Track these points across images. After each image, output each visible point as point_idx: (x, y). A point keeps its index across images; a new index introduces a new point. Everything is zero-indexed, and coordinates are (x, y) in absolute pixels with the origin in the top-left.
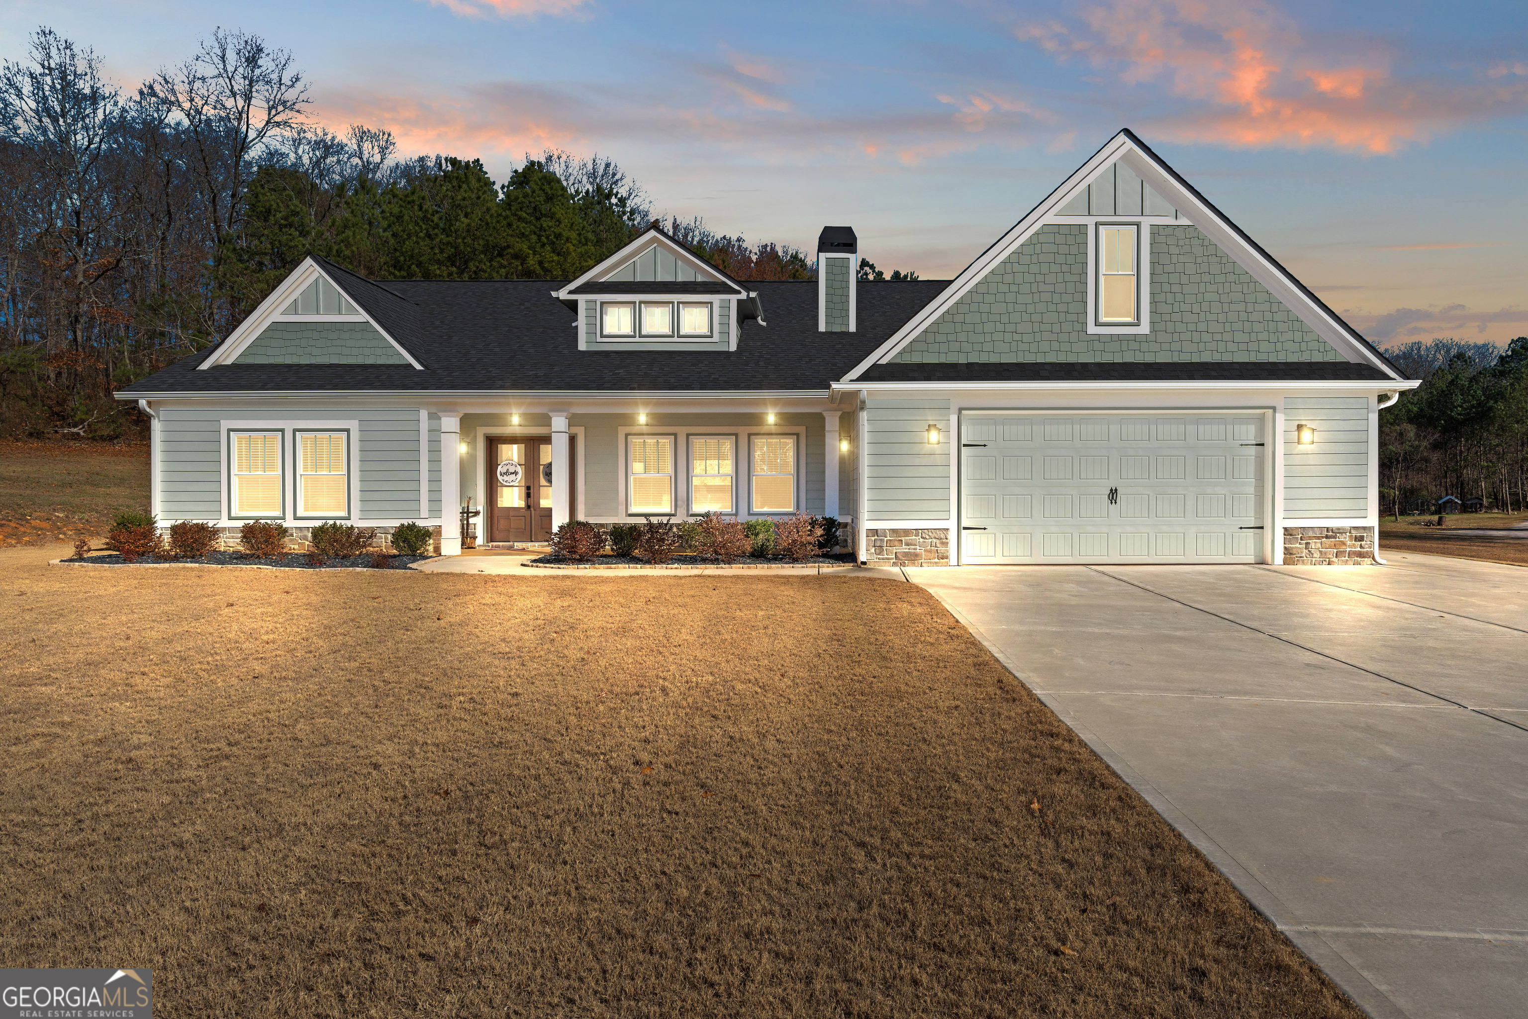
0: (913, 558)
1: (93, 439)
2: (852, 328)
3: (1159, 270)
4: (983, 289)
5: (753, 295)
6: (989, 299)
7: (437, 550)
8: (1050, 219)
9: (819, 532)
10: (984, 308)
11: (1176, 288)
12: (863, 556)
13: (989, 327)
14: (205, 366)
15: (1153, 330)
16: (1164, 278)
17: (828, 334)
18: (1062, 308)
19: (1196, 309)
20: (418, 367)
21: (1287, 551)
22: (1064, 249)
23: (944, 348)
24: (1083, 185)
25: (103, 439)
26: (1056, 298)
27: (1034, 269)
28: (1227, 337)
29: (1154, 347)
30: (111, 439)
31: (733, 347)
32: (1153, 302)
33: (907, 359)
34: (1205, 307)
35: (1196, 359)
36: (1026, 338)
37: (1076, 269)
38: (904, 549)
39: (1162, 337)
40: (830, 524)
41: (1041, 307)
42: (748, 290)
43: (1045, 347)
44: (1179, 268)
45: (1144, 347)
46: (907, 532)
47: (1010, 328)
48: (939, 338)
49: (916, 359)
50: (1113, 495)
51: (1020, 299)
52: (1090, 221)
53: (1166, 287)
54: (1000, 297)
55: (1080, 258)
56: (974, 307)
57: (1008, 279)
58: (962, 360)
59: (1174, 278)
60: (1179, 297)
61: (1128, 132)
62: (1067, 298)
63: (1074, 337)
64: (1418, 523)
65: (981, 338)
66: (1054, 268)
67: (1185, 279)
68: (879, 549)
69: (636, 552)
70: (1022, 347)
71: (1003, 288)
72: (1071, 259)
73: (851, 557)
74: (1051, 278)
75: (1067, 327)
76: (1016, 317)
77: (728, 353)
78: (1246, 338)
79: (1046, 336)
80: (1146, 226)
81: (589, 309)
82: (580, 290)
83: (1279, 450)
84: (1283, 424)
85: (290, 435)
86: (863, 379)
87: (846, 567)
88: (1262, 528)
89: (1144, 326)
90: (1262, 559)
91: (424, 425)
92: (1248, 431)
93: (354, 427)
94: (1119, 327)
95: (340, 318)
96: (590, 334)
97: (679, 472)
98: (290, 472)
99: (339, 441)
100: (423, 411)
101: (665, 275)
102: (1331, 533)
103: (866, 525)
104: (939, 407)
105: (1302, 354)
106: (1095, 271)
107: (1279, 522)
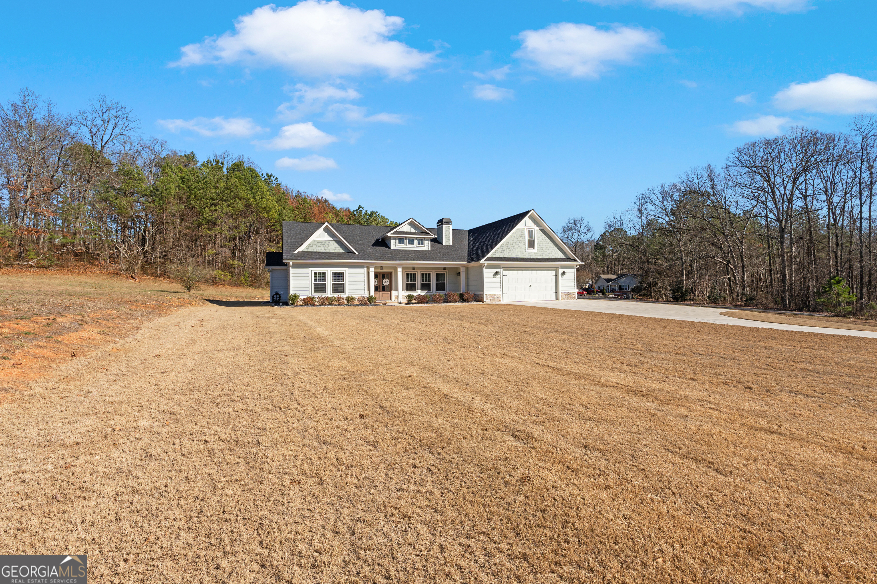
0: (494, 301)
2: (451, 244)
3: (539, 239)
6: (507, 243)
8: (518, 227)
10: (505, 245)
12: (485, 300)
14: (296, 252)
16: (540, 241)
17: (445, 246)
18: (521, 247)
19: (545, 247)
20: (357, 253)
21: (561, 297)
22: (521, 233)
23: (499, 254)
24: (524, 220)
27: (516, 237)
28: (550, 253)
29: (538, 255)
31: (430, 250)
32: (538, 245)
33: (493, 256)
35: (545, 257)
36: (515, 252)
37: (523, 237)
38: (493, 298)
39: (539, 252)
40: (472, 294)
41: (517, 246)
43: (518, 254)
44: (543, 239)
45: (536, 255)
46: (494, 294)
47: (511, 250)
48: (499, 252)
49: (495, 256)
50: (531, 286)
51: (513, 244)
52: (526, 228)
53: (540, 243)
54: (509, 243)
55: (524, 235)
57: (511, 239)
59: (542, 241)
60: (542, 244)
62: (521, 244)
63: (523, 252)
65: (507, 252)
66: (519, 237)
68: (488, 298)
70: (514, 254)
71: (510, 241)
73: (482, 301)
74: (519, 239)
75: (521, 250)
76: (512, 247)
77: (428, 251)
78: (553, 253)
79: (518, 252)
80: (536, 229)
81: (394, 238)
82: (393, 233)
83: (560, 276)
84: (561, 271)
85: (329, 272)
86: (485, 260)
87: (481, 303)
88: (557, 293)
89: (536, 251)
90: (557, 299)
91: (366, 269)
92: (554, 273)
93: (347, 269)
94: (531, 250)
95: (332, 239)
96: (394, 245)
97: (418, 282)
98: (329, 282)
99: (342, 274)
100: (366, 266)
101: (413, 230)
102: (569, 294)
103: (485, 293)
104: (498, 267)
105: (563, 257)
106: (527, 239)
107: (561, 291)
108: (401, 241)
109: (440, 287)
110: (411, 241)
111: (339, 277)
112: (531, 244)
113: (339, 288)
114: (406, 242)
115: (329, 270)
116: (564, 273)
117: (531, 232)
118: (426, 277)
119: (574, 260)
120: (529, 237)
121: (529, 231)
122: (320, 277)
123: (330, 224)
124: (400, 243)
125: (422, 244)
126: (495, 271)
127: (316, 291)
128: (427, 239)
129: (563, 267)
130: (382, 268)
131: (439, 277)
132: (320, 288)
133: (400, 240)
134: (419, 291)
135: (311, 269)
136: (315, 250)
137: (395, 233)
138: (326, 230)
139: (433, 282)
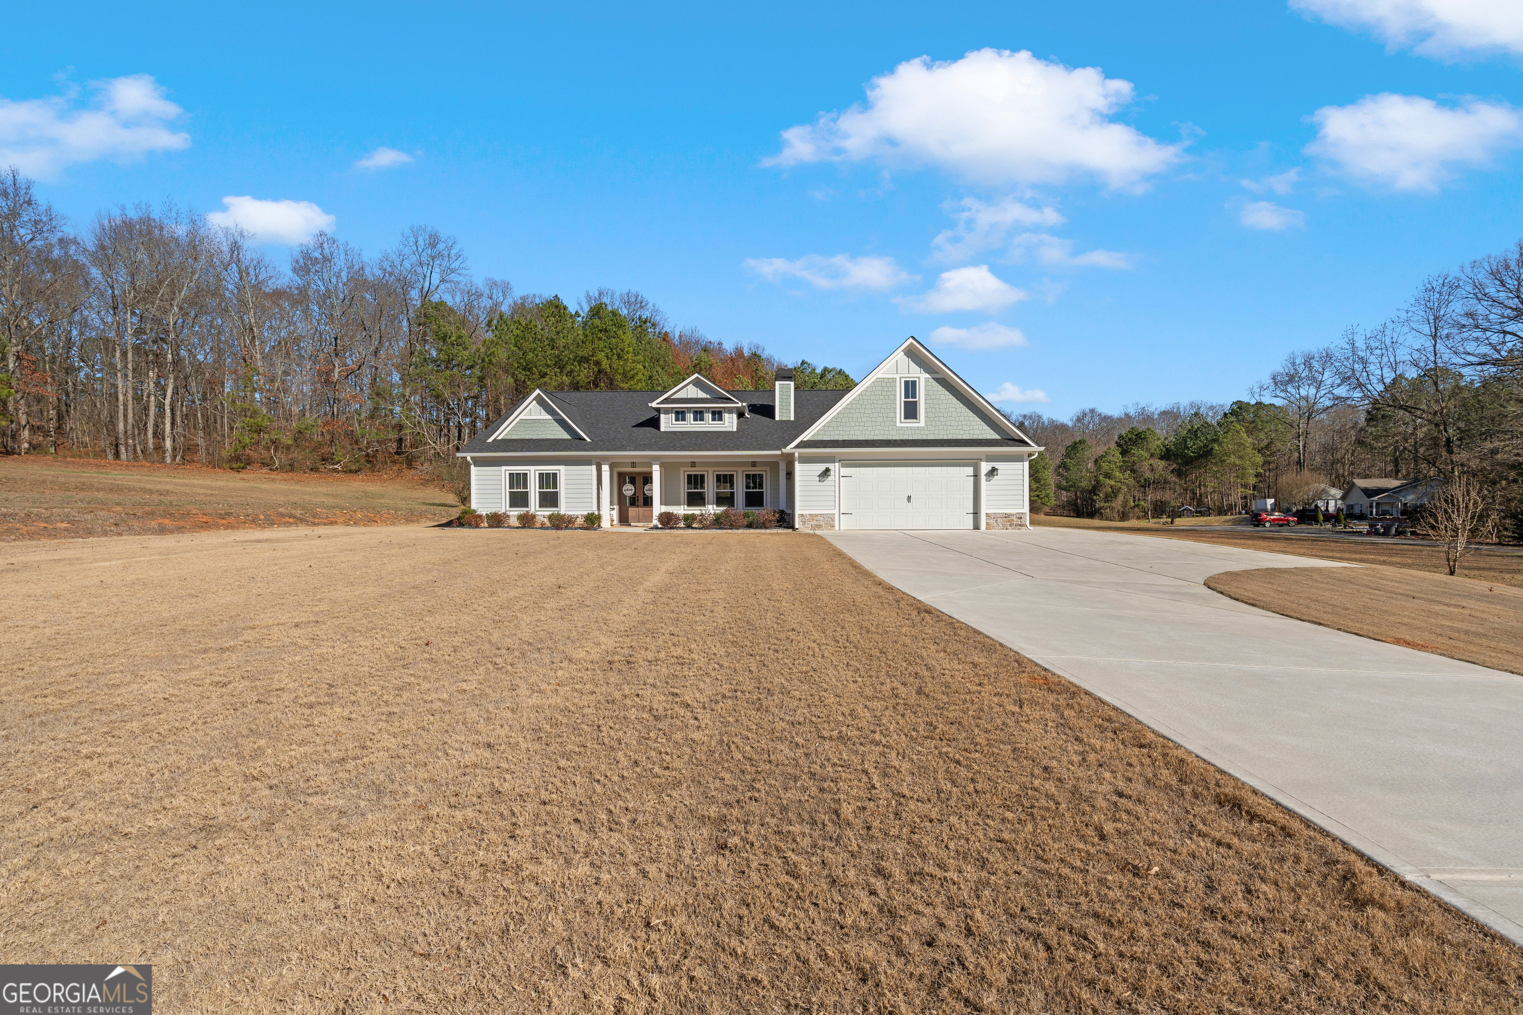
0: (819, 527)
1: (346, 472)
2: (792, 419)
3: (928, 397)
4: (850, 407)
5: (744, 404)
6: (852, 411)
7: (599, 526)
8: (880, 375)
9: (777, 515)
10: (850, 415)
11: (936, 406)
12: (797, 526)
13: (852, 424)
14: (490, 440)
15: (926, 425)
16: (931, 401)
17: (781, 421)
18: (885, 415)
19: (945, 415)
20: (588, 440)
21: (988, 524)
22: (886, 389)
23: (832, 433)
24: (895, 360)
25: (351, 471)
26: (883, 411)
27: (873, 398)
28: (960, 428)
29: (927, 432)
30: (356, 471)
31: (735, 429)
32: (926, 412)
33: (816, 438)
34: (950, 414)
35: (945, 438)
36: (870, 429)
37: (892, 398)
38: (815, 523)
39: (930, 428)
40: (782, 512)
41: (876, 415)
42: (742, 402)
43: (877, 432)
44: (938, 397)
45: (922, 432)
46: (816, 515)
47: (862, 424)
48: (831, 429)
49: (820, 438)
50: (909, 498)
51: (867, 411)
52: (898, 376)
53: (932, 406)
54: (857, 411)
55: (893, 393)
56: (846, 415)
57: (861, 402)
58: (841, 439)
59: (935, 402)
60: (938, 410)
61: (913, 337)
62: (887, 411)
63: (890, 428)
64: (1159, 523)
65: (848, 429)
66: (882, 397)
67: (940, 402)
68: (804, 523)
69: (694, 526)
70: (868, 432)
71: (859, 407)
72: (889, 393)
73: (792, 527)
74: (880, 402)
75: (887, 423)
76: (864, 419)
77: (732, 432)
78: (968, 428)
79: (878, 428)
80: (922, 378)
81: (667, 411)
82: (662, 402)
83: (983, 478)
84: (985, 467)
85: (533, 472)
86: (797, 447)
87: (790, 530)
88: (976, 513)
89: (922, 423)
90: (977, 527)
91: (594, 467)
92: (970, 470)
93: (562, 468)
94: (911, 424)
95: (550, 417)
96: (667, 423)
97: (710, 488)
98: (534, 490)
99: (555, 475)
100: (594, 461)
101: (702, 395)
102: (1007, 516)
103: (798, 512)
104: (831, 459)
105: (993, 435)
106: (900, 399)
107: (984, 511)
108: (680, 415)
109: (754, 500)
110: (699, 415)
111: (548, 480)
112: (911, 411)
113: (549, 499)
114: (690, 416)
115: (532, 468)
116: (993, 472)
117: (911, 387)
118: (725, 479)
119: (1023, 442)
120: (907, 396)
121: (907, 383)
122: (518, 480)
123: (545, 392)
124: (677, 420)
125: (720, 419)
126: (822, 467)
127: (512, 504)
128: (730, 411)
129: (990, 458)
130: (633, 465)
131: (754, 480)
132: (519, 499)
133: (677, 413)
134: (710, 507)
135: (504, 468)
136: (523, 437)
137: (666, 401)
138: (540, 401)
139: (740, 490)
